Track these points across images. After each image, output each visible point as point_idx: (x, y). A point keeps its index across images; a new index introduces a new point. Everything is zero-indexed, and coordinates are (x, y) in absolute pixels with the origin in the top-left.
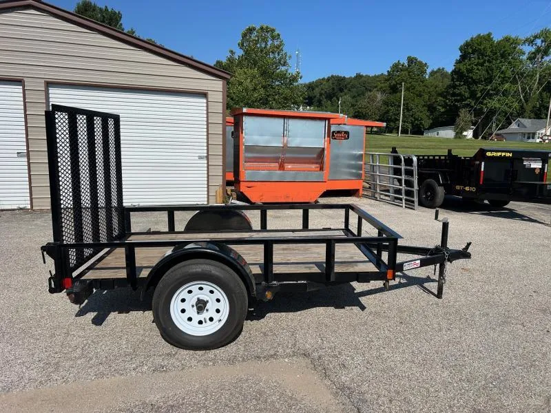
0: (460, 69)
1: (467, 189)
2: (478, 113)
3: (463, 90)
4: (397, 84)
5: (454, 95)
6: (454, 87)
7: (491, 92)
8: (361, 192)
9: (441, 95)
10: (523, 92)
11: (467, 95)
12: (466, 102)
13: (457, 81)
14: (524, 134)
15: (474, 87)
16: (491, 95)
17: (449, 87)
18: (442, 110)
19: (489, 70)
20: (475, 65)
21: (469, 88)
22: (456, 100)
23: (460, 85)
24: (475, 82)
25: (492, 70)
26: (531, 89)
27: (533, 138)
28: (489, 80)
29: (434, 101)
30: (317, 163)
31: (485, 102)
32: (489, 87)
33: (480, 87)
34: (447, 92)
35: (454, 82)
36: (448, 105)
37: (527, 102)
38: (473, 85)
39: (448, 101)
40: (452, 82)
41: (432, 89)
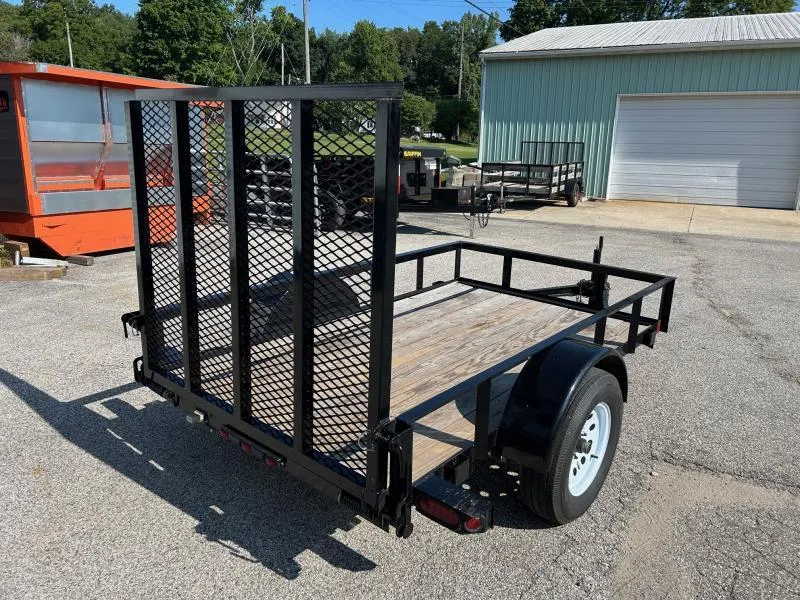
0: (150, 13)
3: (159, 45)
4: (46, 22)
5: (146, 51)
6: (145, 38)
7: (200, 53)
9: (122, 49)
10: (238, 57)
11: (167, 53)
12: (168, 65)
13: (149, 30)
15: (176, 44)
16: (200, 58)
17: (136, 38)
19: (193, 20)
20: (172, 9)
21: (167, 44)
22: (152, 61)
23: (153, 38)
24: (179, 36)
25: (196, 20)
26: (248, 56)
28: (195, 36)
29: (114, 58)
31: (194, 67)
32: (195, 45)
33: (184, 44)
34: (135, 46)
35: (143, 32)
36: (140, 67)
37: (245, 71)
38: (173, 40)
39: (139, 61)
40: (140, 31)
41: (107, 39)
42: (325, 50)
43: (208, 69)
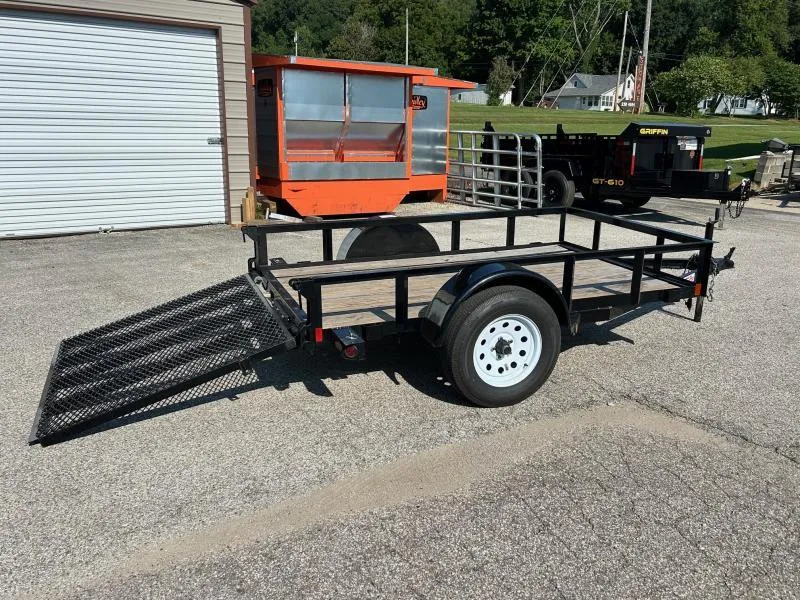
1: (610, 182)
2: (518, 62)
3: (495, 24)
4: (392, 10)
5: (481, 32)
6: (482, 18)
7: (536, 30)
8: (445, 195)
9: (460, 31)
10: (579, 30)
11: (501, 33)
12: (501, 45)
13: (486, 9)
14: (583, 98)
15: (512, 22)
16: (536, 35)
17: (474, 19)
18: (466, 58)
21: (504, 22)
22: (486, 42)
23: (490, 17)
24: (513, 13)
26: (590, 28)
27: (596, 104)
28: (533, 12)
29: (451, 41)
30: (388, 149)
31: (528, 45)
32: (532, 22)
33: (521, 21)
34: (471, 27)
35: (482, 11)
36: (474, 50)
37: (584, 47)
38: (510, 18)
39: (473, 43)
40: (478, 11)
41: (446, 22)
42: (689, 14)
43: (544, 47)
